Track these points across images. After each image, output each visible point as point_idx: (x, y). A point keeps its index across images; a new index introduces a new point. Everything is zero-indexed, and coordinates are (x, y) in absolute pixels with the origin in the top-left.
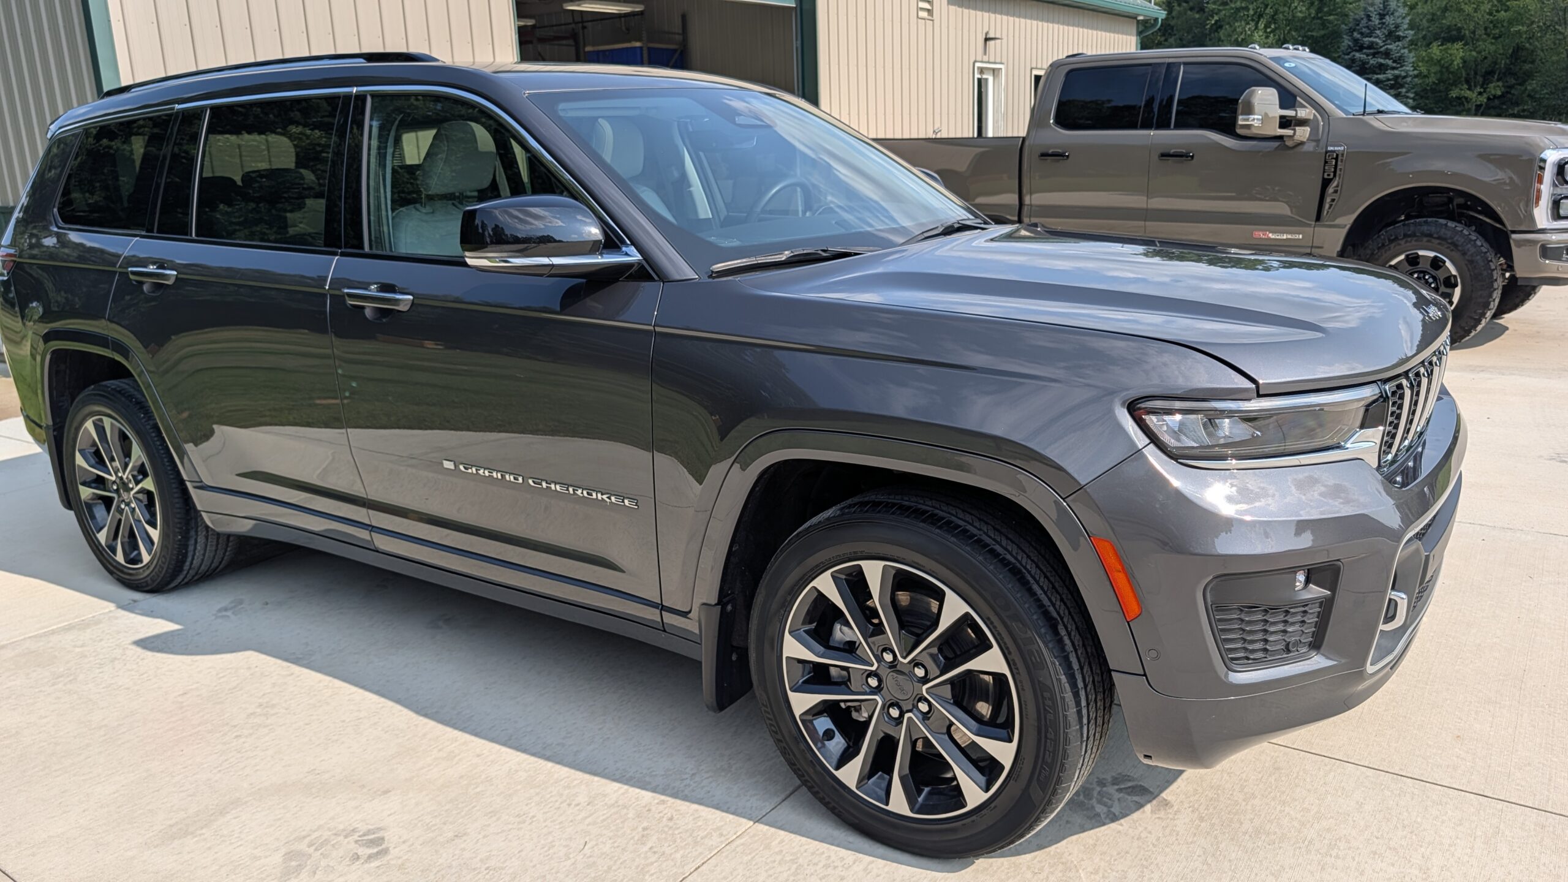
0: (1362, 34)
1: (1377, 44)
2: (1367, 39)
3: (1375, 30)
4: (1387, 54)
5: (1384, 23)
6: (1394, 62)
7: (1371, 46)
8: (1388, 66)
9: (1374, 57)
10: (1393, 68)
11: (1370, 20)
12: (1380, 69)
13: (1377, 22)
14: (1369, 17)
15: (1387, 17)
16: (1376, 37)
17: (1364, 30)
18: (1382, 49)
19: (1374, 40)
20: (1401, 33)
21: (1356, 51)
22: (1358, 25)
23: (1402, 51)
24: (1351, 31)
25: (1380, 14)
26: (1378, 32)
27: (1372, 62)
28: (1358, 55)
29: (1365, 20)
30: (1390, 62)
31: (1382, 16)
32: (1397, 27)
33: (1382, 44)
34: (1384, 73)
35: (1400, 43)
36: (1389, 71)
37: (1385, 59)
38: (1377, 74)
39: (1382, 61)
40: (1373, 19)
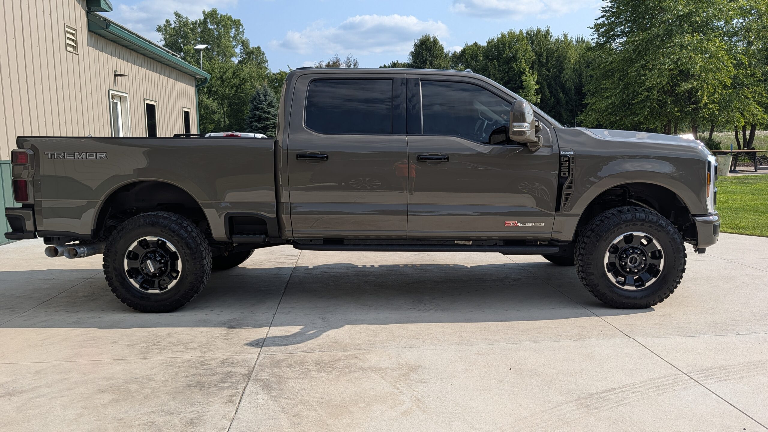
0: (257, 103)
1: (264, 108)
2: (260, 105)
3: (263, 102)
4: (269, 113)
5: (266, 99)
6: (273, 116)
7: (262, 109)
8: (270, 118)
9: (264, 114)
10: (273, 119)
11: (260, 97)
12: (267, 119)
13: (263, 98)
14: (259, 96)
15: (267, 97)
16: (264, 105)
17: (258, 101)
18: (267, 111)
19: (263, 106)
20: (274, 104)
21: (256, 111)
22: (255, 99)
23: (275, 112)
24: (252, 102)
25: (264, 95)
26: (264, 103)
27: (263, 116)
28: (257, 112)
29: (258, 98)
30: (271, 117)
31: (265, 96)
32: (272, 101)
33: (266, 108)
34: (269, 121)
35: (274, 109)
36: (271, 120)
37: (269, 115)
38: (266, 121)
39: (268, 116)
40: (261, 97)
